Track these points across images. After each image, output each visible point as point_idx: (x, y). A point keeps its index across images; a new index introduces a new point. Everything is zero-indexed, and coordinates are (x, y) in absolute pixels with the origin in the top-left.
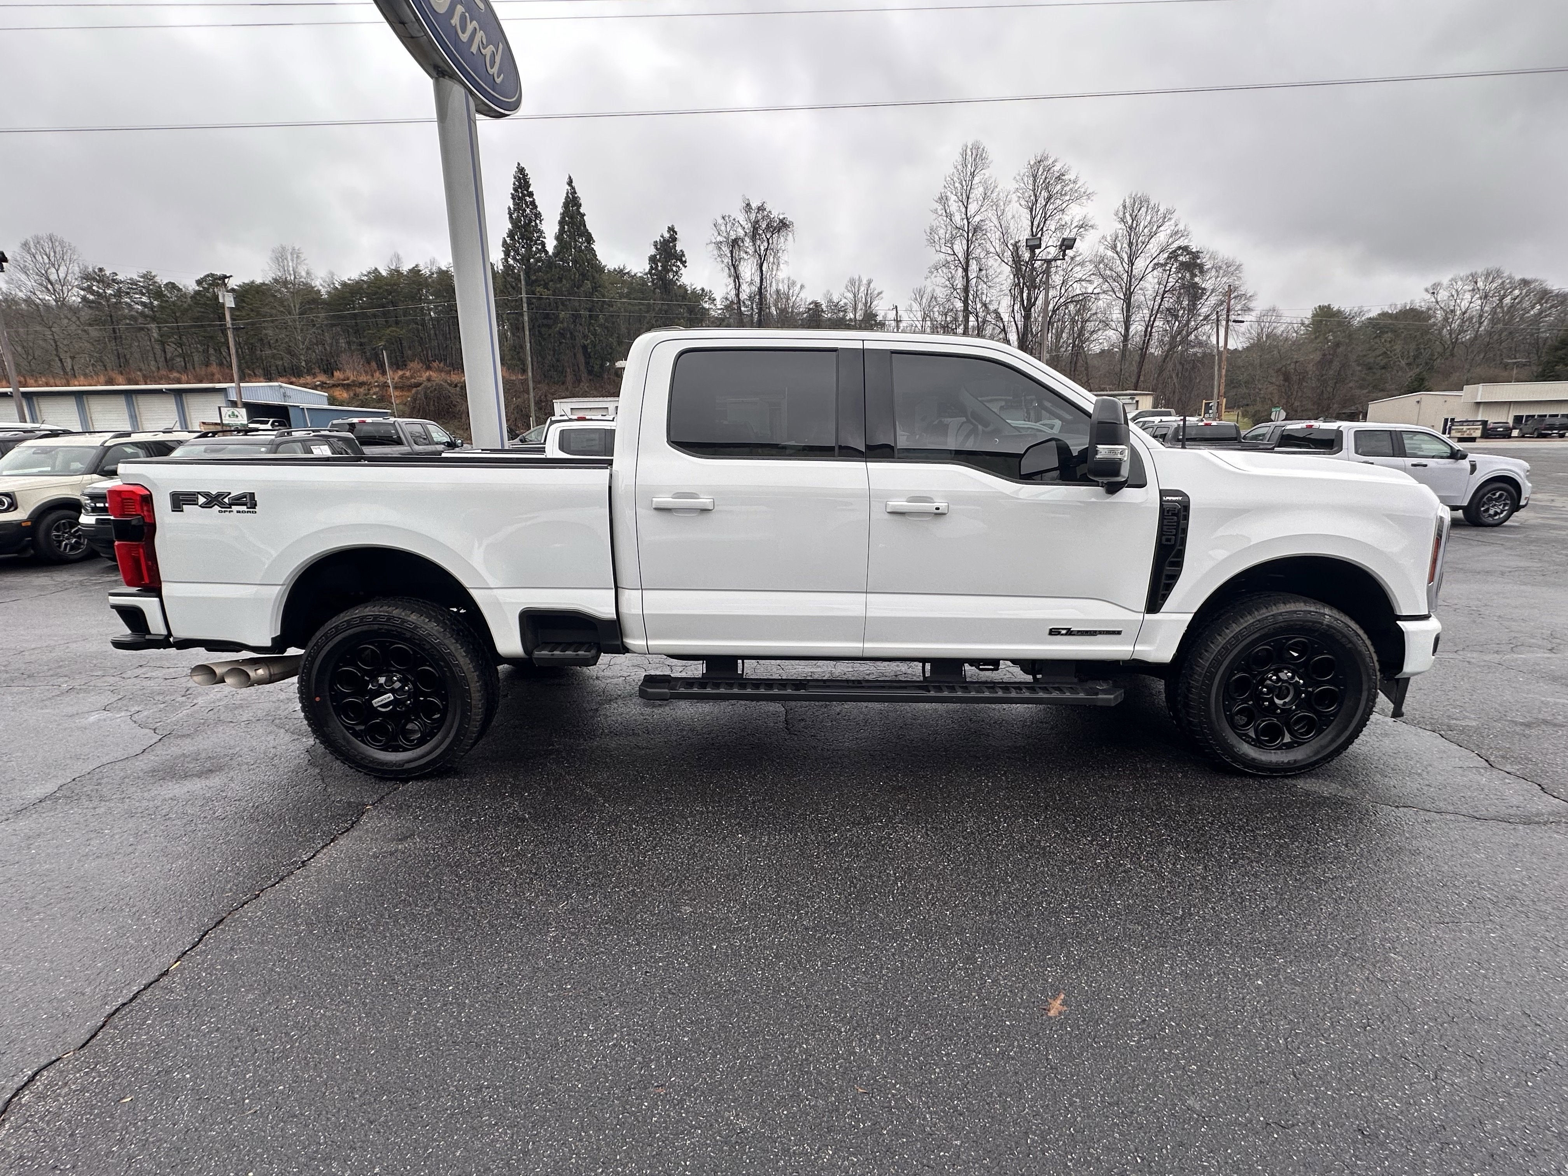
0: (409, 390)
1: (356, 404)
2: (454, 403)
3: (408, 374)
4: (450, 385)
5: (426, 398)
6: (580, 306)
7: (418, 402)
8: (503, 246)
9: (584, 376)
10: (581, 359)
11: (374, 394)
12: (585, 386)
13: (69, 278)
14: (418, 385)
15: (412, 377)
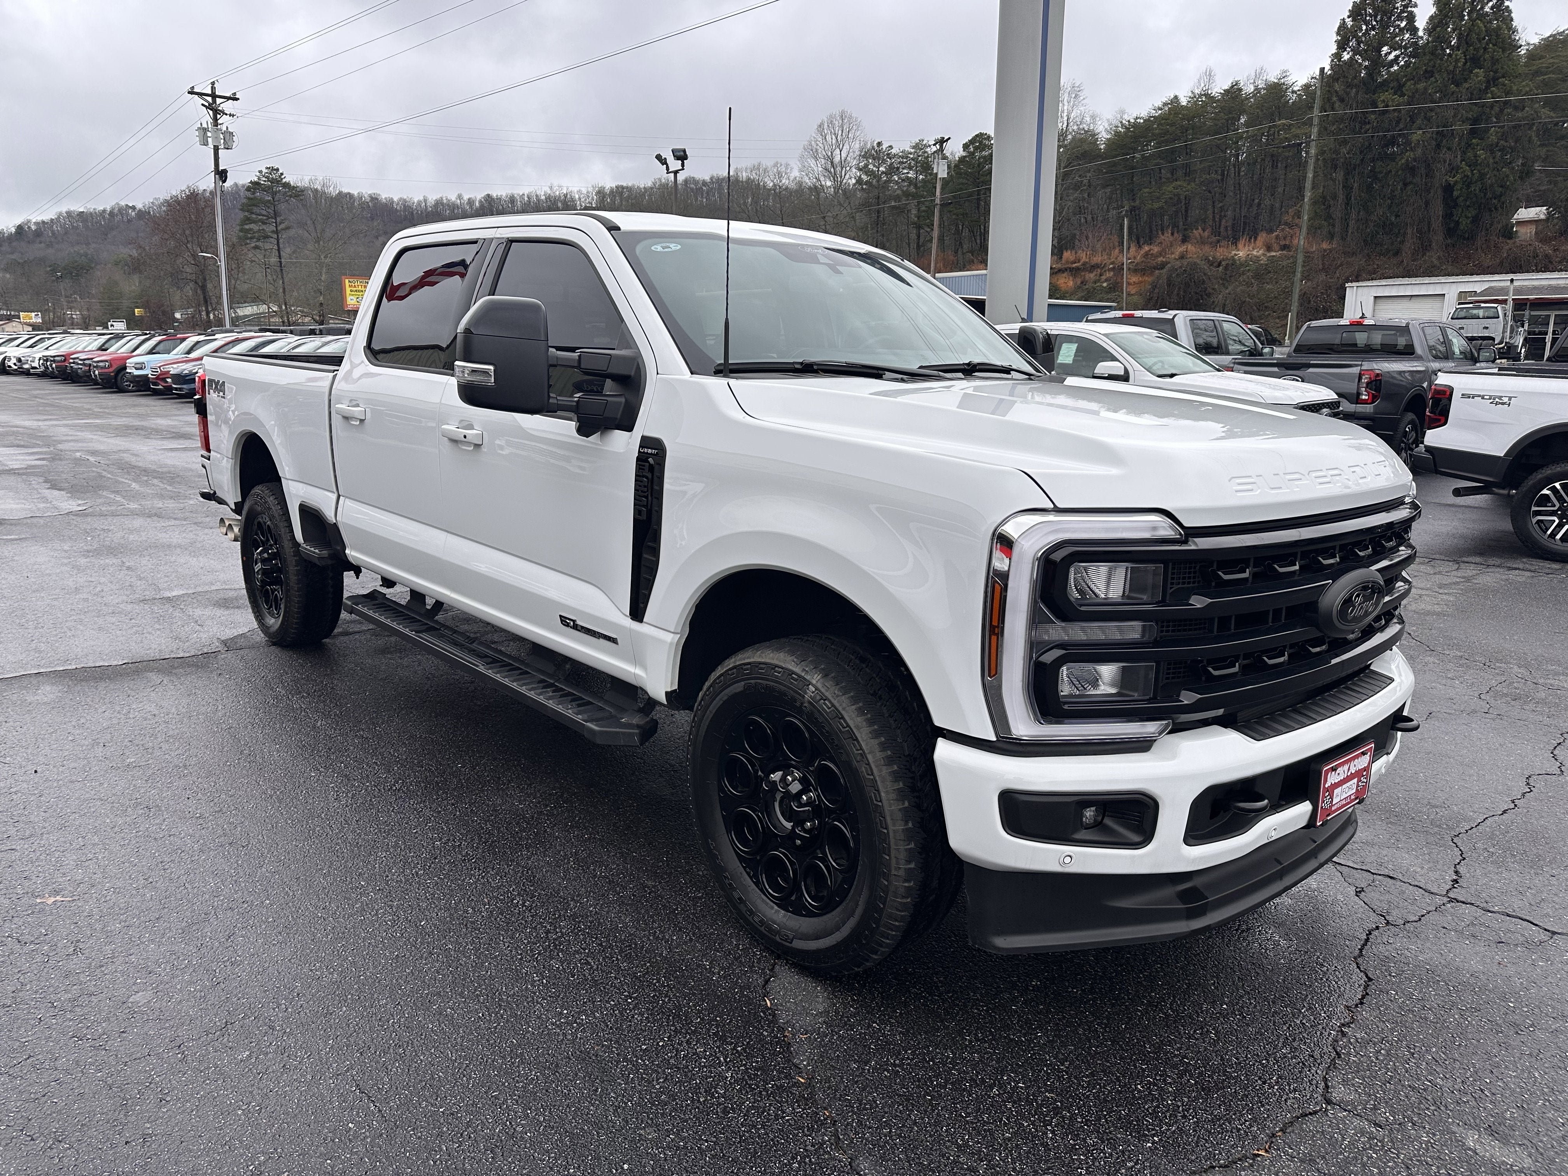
0: (1152, 274)
1: (1080, 295)
2: (1210, 290)
3: (1156, 249)
4: (1211, 264)
5: (1169, 285)
6: (1455, 116)
7: (1157, 291)
8: (1338, 33)
9: (1438, 238)
10: (1438, 209)
11: (1106, 280)
12: (1433, 257)
13: (848, 158)
14: (1162, 266)
15: (1160, 254)
